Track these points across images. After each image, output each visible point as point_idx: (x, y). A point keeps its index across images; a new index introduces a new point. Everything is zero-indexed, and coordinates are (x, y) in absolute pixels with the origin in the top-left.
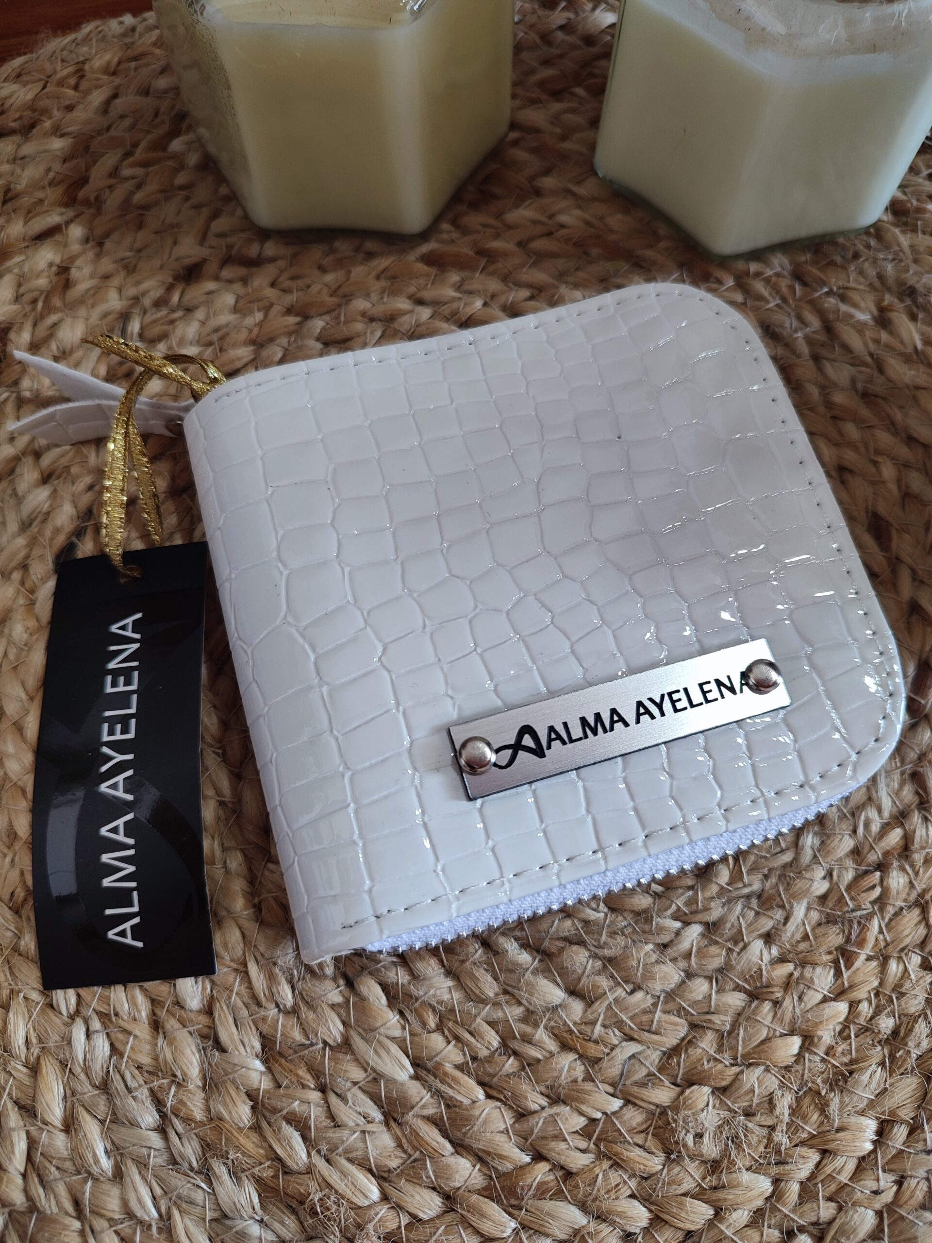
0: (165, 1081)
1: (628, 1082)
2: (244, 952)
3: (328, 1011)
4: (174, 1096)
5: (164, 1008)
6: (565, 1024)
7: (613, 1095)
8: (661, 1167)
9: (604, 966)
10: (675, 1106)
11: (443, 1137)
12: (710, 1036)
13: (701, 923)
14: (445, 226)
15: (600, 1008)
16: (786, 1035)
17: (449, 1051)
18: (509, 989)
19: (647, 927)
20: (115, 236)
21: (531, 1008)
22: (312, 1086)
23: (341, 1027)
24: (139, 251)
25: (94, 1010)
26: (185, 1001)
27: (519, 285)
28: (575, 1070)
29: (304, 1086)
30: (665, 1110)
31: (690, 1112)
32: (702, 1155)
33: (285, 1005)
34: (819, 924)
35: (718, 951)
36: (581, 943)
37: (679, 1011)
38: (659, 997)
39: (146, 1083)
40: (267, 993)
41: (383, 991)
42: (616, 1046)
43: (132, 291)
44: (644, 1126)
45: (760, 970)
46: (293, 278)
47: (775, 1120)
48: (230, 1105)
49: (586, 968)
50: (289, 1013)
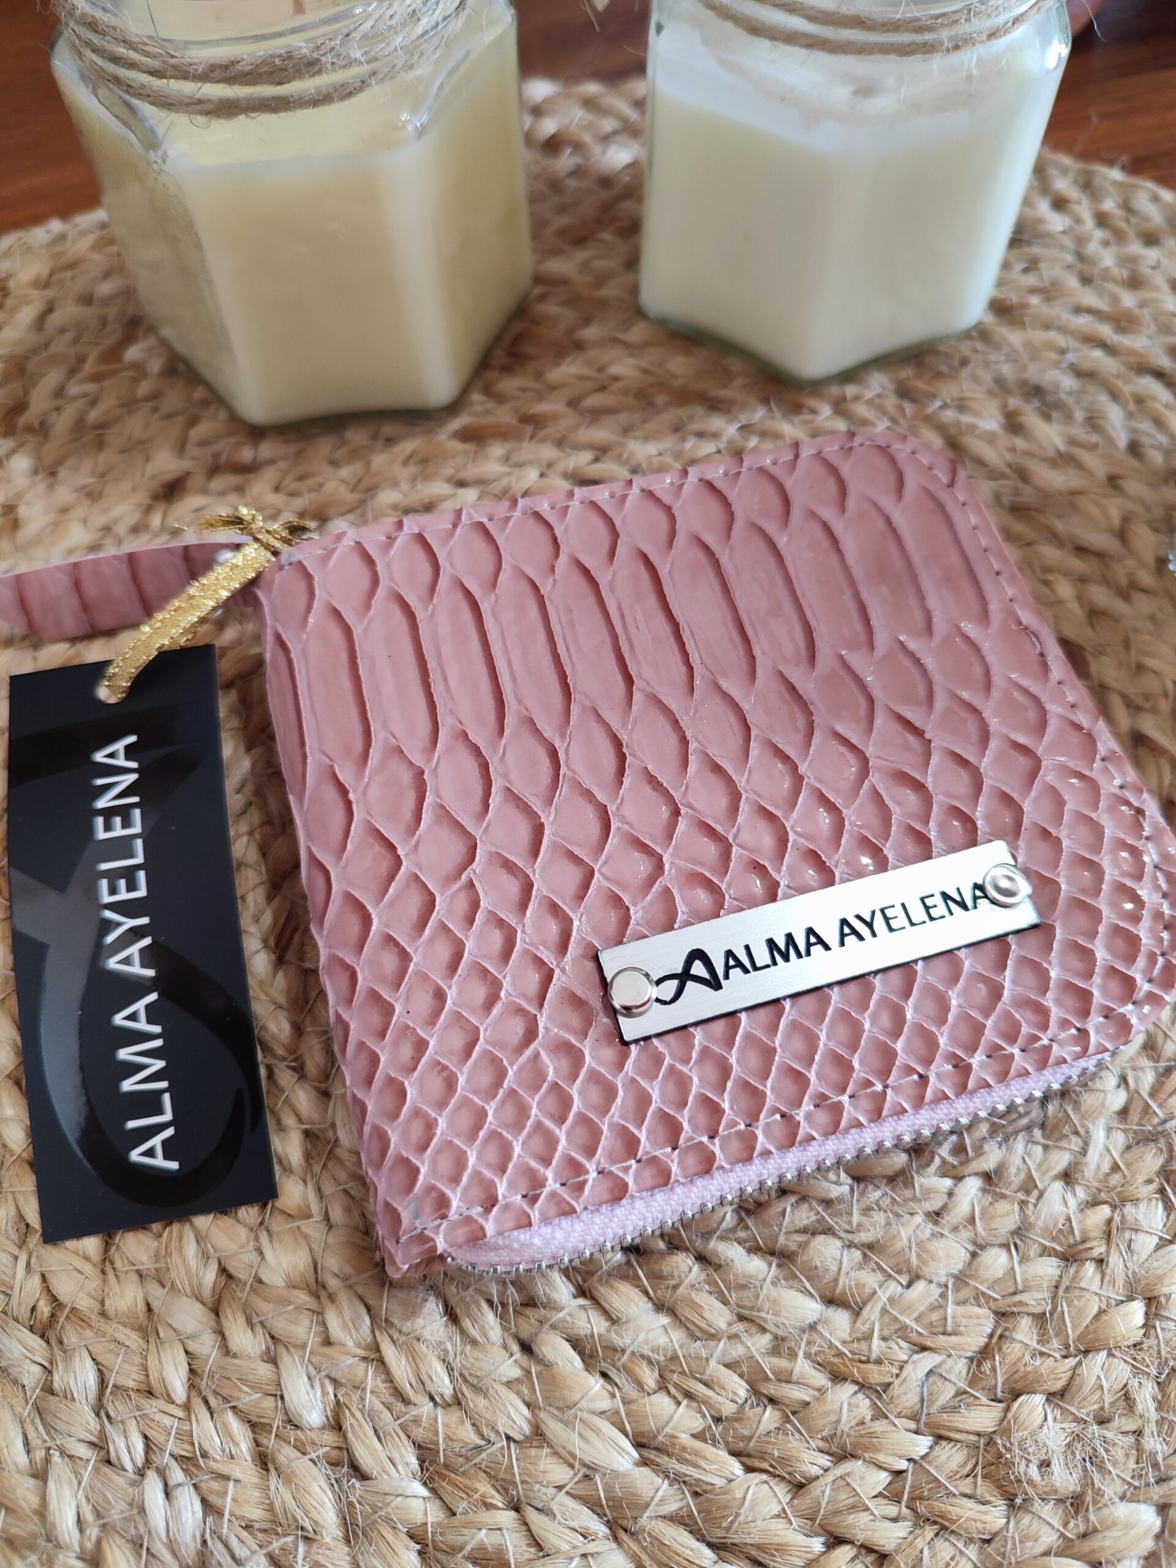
0: (289, 1539)
1: (934, 1409)
2: (373, 1331)
3: (504, 1391)
4: (304, 1559)
5: (271, 1432)
6: (831, 1345)
7: (917, 1432)
8: (1004, 1521)
9: (865, 1256)
10: (1004, 1428)
11: (698, 1540)
12: (1025, 1323)
13: (976, 1174)
14: (476, 397)
15: (872, 1313)
16: (1122, 1302)
17: (682, 1416)
18: (745, 1312)
19: (908, 1193)
20: (71, 462)
21: (780, 1333)
22: (500, 1505)
23: (525, 1411)
24: (103, 475)
25: (172, 1455)
26: (300, 1415)
27: (577, 447)
28: (858, 1406)
29: (489, 1506)
30: (991, 1439)
31: (1026, 1433)
32: (1055, 1491)
33: (442, 1395)
34: (1129, 1147)
35: (1009, 1207)
36: (829, 1231)
37: (976, 1299)
38: (946, 1286)
39: (261, 1547)
40: (414, 1382)
41: (575, 1347)
42: (906, 1362)
43: (101, 520)
44: (969, 1466)
45: (1069, 1219)
46: (301, 478)
47: (1140, 1421)
48: (388, 1556)
49: (841, 1263)
50: (449, 1405)
